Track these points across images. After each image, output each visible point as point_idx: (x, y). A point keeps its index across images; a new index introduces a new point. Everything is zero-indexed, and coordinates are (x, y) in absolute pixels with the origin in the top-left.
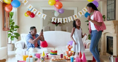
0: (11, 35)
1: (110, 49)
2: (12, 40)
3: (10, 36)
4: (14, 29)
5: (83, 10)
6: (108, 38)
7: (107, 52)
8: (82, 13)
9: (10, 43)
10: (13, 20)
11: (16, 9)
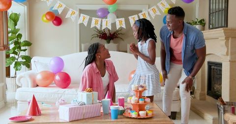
0: (16, 60)
1: (214, 88)
2: (17, 70)
3: (14, 63)
4: (20, 47)
5: (158, 4)
6: (211, 64)
7: (208, 94)
8: (157, 10)
9: (14, 76)
10: (18, 30)
11: (26, 7)
